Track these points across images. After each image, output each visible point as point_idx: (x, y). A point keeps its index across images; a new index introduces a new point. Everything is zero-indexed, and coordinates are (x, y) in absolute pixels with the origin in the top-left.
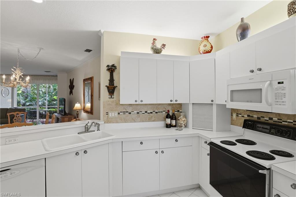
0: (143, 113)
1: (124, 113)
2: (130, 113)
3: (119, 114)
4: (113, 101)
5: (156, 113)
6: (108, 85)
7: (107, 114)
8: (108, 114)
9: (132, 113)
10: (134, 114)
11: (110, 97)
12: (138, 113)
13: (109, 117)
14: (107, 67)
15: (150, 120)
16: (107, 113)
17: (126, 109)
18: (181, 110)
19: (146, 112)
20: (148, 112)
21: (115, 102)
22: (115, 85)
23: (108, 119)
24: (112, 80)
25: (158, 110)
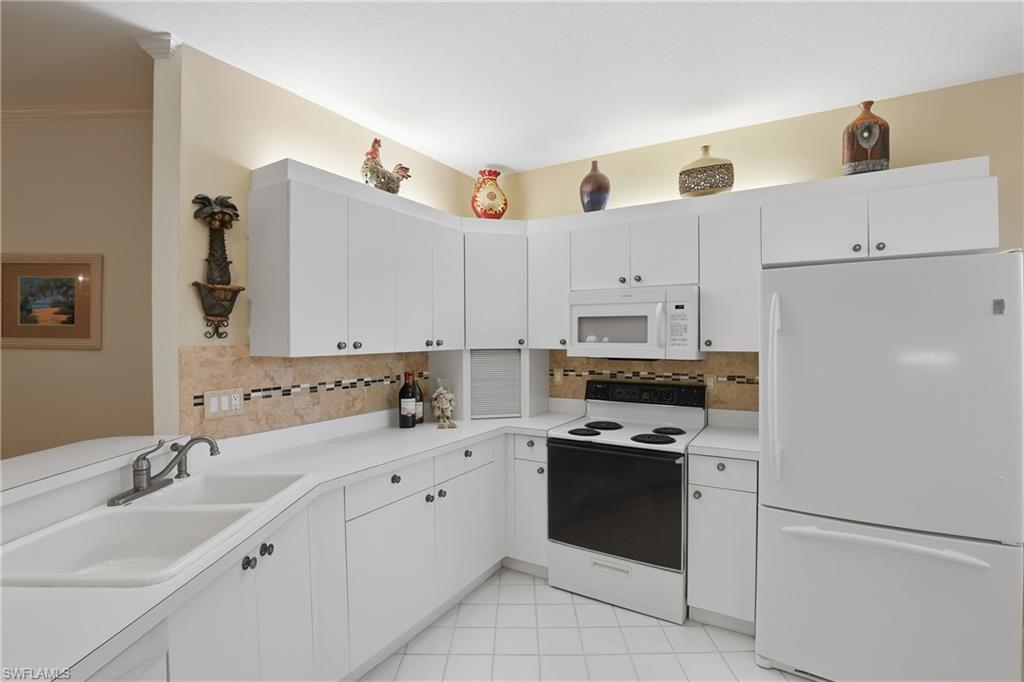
0: (328, 390)
1: (267, 393)
2: (287, 393)
3: (247, 397)
4: (224, 348)
5: (367, 384)
6: (200, 280)
7: (195, 405)
8: (202, 404)
9: (293, 390)
10: (300, 399)
11: (210, 329)
12: (313, 389)
13: (208, 416)
14: (194, 202)
15: (349, 411)
16: (196, 397)
17: (272, 379)
18: (426, 371)
19: (338, 384)
20: (345, 382)
21: (229, 349)
22: (234, 283)
23: (201, 423)
24: (217, 259)
25: (370, 376)
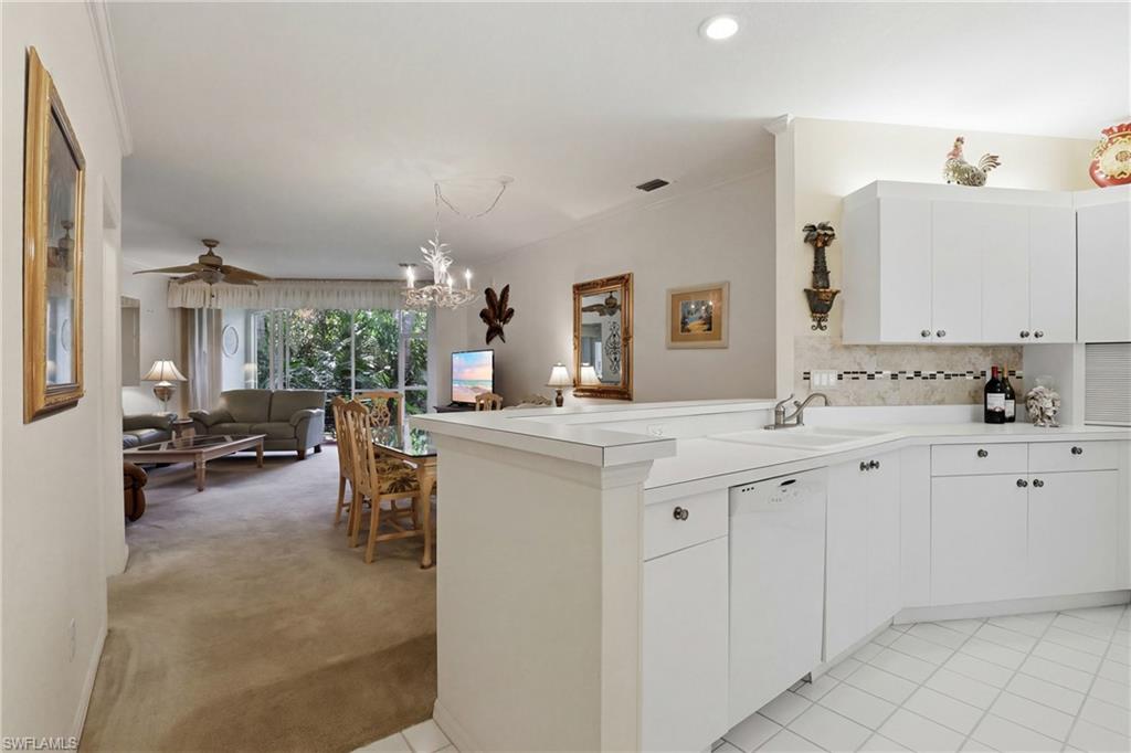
0: (908, 378)
1: (855, 375)
2: (871, 377)
3: (840, 377)
4: (825, 338)
5: (948, 377)
6: (809, 287)
7: (804, 379)
8: (808, 378)
9: (876, 376)
10: (883, 383)
11: (815, 324)
12: (894, 376)
13: (812, 388)
14: (804, 230)
15: (927, 400)
16: (805, 373)
17: (859, 364)
18: (1020, 369)
19: (918, 374)
20: (924, 373)
21: (828, 340)
22: (833, 287)
23: (808, 392)
24: (820, 270)
25: (951, 369)
